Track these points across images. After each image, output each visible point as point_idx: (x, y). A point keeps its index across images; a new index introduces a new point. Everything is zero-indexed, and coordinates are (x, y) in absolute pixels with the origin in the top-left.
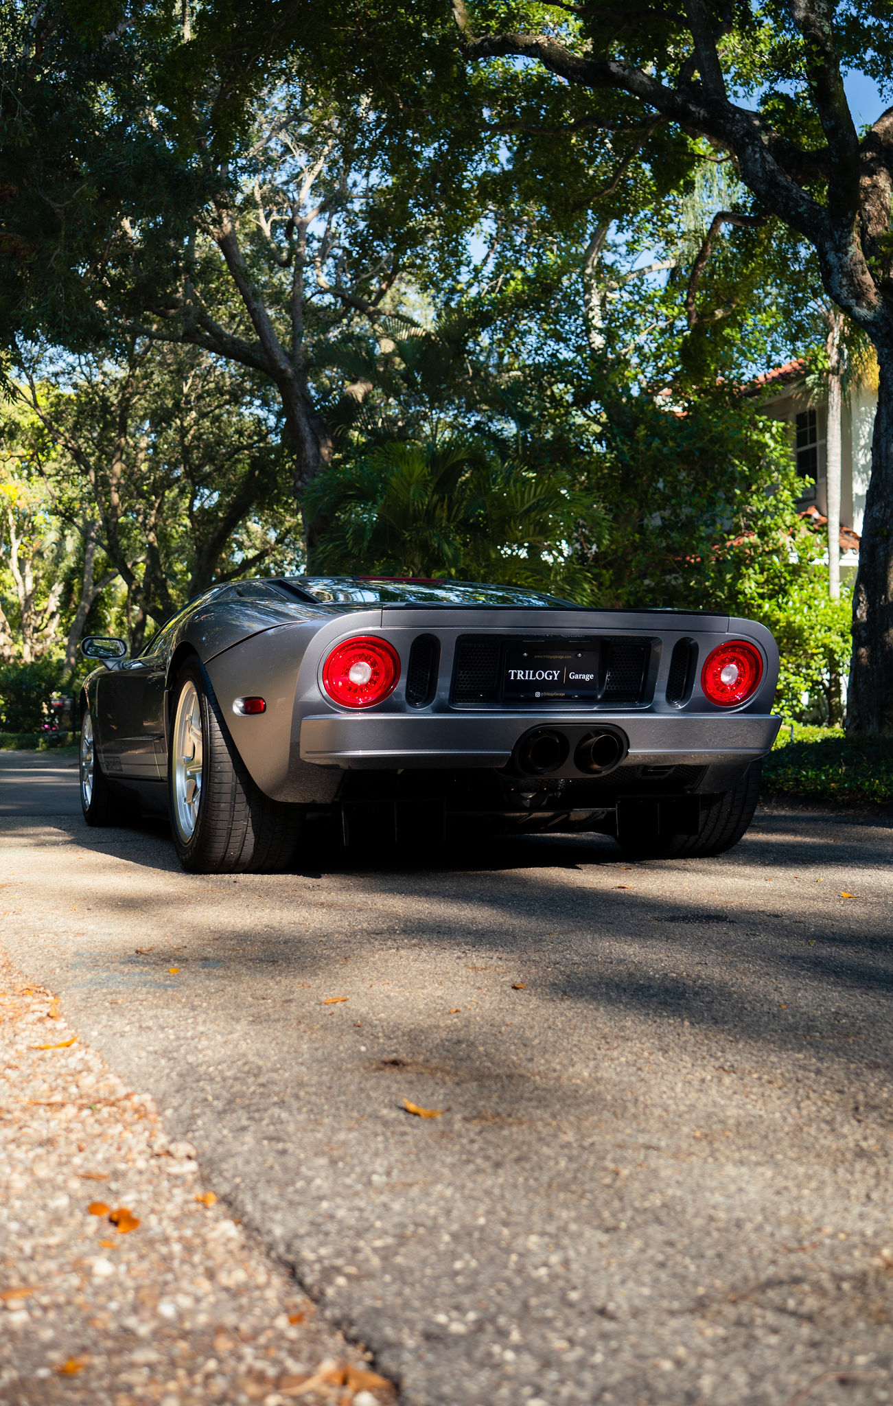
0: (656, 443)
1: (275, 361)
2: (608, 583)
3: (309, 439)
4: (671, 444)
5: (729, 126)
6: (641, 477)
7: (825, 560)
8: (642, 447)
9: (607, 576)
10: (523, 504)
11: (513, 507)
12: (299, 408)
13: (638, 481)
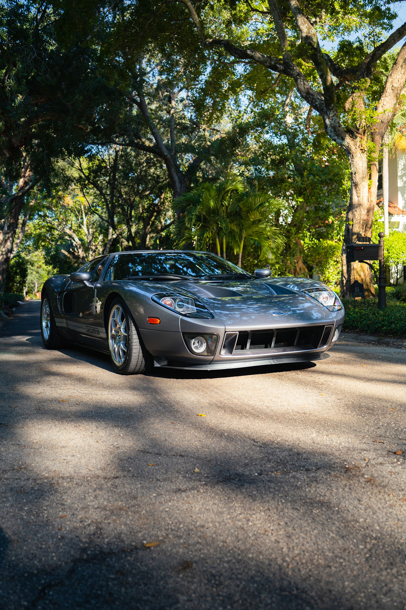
0: (312, 177)
1: (162, 152)
2: (294, 233)
3: (177, 181)
4: (317, 177)
5: (291, 72)
6: (306, 190)
7: (382, 220)
8: (306, 179)
9: (293, 231)
10: (255, 205)
11: (251, 206)
12: (173, 170)
13: (305, 192)
